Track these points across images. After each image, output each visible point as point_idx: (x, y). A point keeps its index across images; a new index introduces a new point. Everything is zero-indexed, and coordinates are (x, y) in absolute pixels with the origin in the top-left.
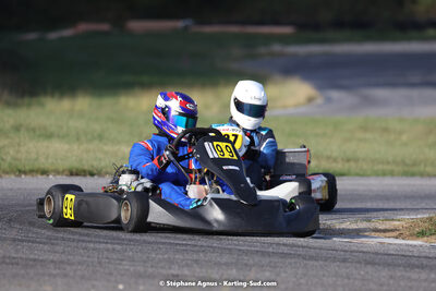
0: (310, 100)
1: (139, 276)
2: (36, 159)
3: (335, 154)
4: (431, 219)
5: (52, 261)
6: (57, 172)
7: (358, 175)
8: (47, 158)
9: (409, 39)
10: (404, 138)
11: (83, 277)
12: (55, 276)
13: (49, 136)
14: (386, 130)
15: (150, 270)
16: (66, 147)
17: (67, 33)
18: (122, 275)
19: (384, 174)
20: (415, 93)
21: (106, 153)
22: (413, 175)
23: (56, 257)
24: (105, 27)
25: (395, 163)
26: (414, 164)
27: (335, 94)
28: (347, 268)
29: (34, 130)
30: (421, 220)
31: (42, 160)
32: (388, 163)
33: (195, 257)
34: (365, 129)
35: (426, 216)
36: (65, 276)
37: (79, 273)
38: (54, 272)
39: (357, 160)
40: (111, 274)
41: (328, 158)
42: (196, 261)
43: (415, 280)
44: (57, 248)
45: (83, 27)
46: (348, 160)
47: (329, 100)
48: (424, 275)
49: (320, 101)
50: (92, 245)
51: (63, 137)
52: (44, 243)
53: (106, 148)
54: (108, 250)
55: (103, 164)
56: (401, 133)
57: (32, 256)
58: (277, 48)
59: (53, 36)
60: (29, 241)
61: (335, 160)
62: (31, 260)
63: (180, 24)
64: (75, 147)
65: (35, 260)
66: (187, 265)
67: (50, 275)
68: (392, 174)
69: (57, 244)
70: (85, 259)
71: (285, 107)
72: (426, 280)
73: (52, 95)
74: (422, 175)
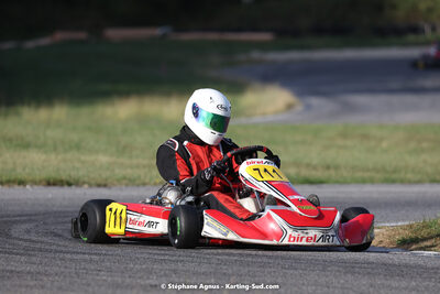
0: (289, 107)
1: (117, 286)
2: (14, 169)
3: (315, 162)
4: (411, 226)
5: (29, 273)
6: (34, 183)
7: (337, 182)
8: (24, 169)
9: (389, 45)
10: (384, 144)
11: (60, 288)
12: (32, 288)
13: (26, 146)
14: (365, 137)
15: (128, 280)
16: (44, 157)
17: (44, 41)
18: (100, 286)
19: (363, 181)
20: (395, 99)
21: (83, 162)
22: (393, 182)
23: (33, 268)
24: (82, 35)
25: (376, 170)
26: (395, 171)
27: (315, 101)
28: (327, 276)
29: (10, 140)
30: (401, 227)
31: (19, 170)
32: (368, 170)
33: (173, 266)
34: (344, 135)
35: (407, 223)
36: (43, 287)
37: (56, 283)
38: (32, 283)
39: (337, 168)
40: (89, 285)
41: (308, 165)
42: (175, 271)
43: (396, 288)
44: (34, 259)
45: (60, 36)
46: (328, 167)
47: (308, 107)
48: (404, 284)
49: (299, 108)
50: (69, 256)
51: (41, 147)
52: (21, 255)
53: (83, 158)
54: (85, 261)
55: (81, 173)
56: (381, 139)
57: (9, 268)
58: (256, 55)
59: (30, 44)
60: (6, 252)
61: (315, 168)
62: (7, 271)
63: (158, 32)
64: (53, 156)
65: (12, 271)
66: (165, 275)
67: (27, 286)
68: (372, 181)
69: (35, 255)
70: (62, 269)
71: (264, 114)
72: (406, 288)
73: (29, 105)
74: (402, 182)
